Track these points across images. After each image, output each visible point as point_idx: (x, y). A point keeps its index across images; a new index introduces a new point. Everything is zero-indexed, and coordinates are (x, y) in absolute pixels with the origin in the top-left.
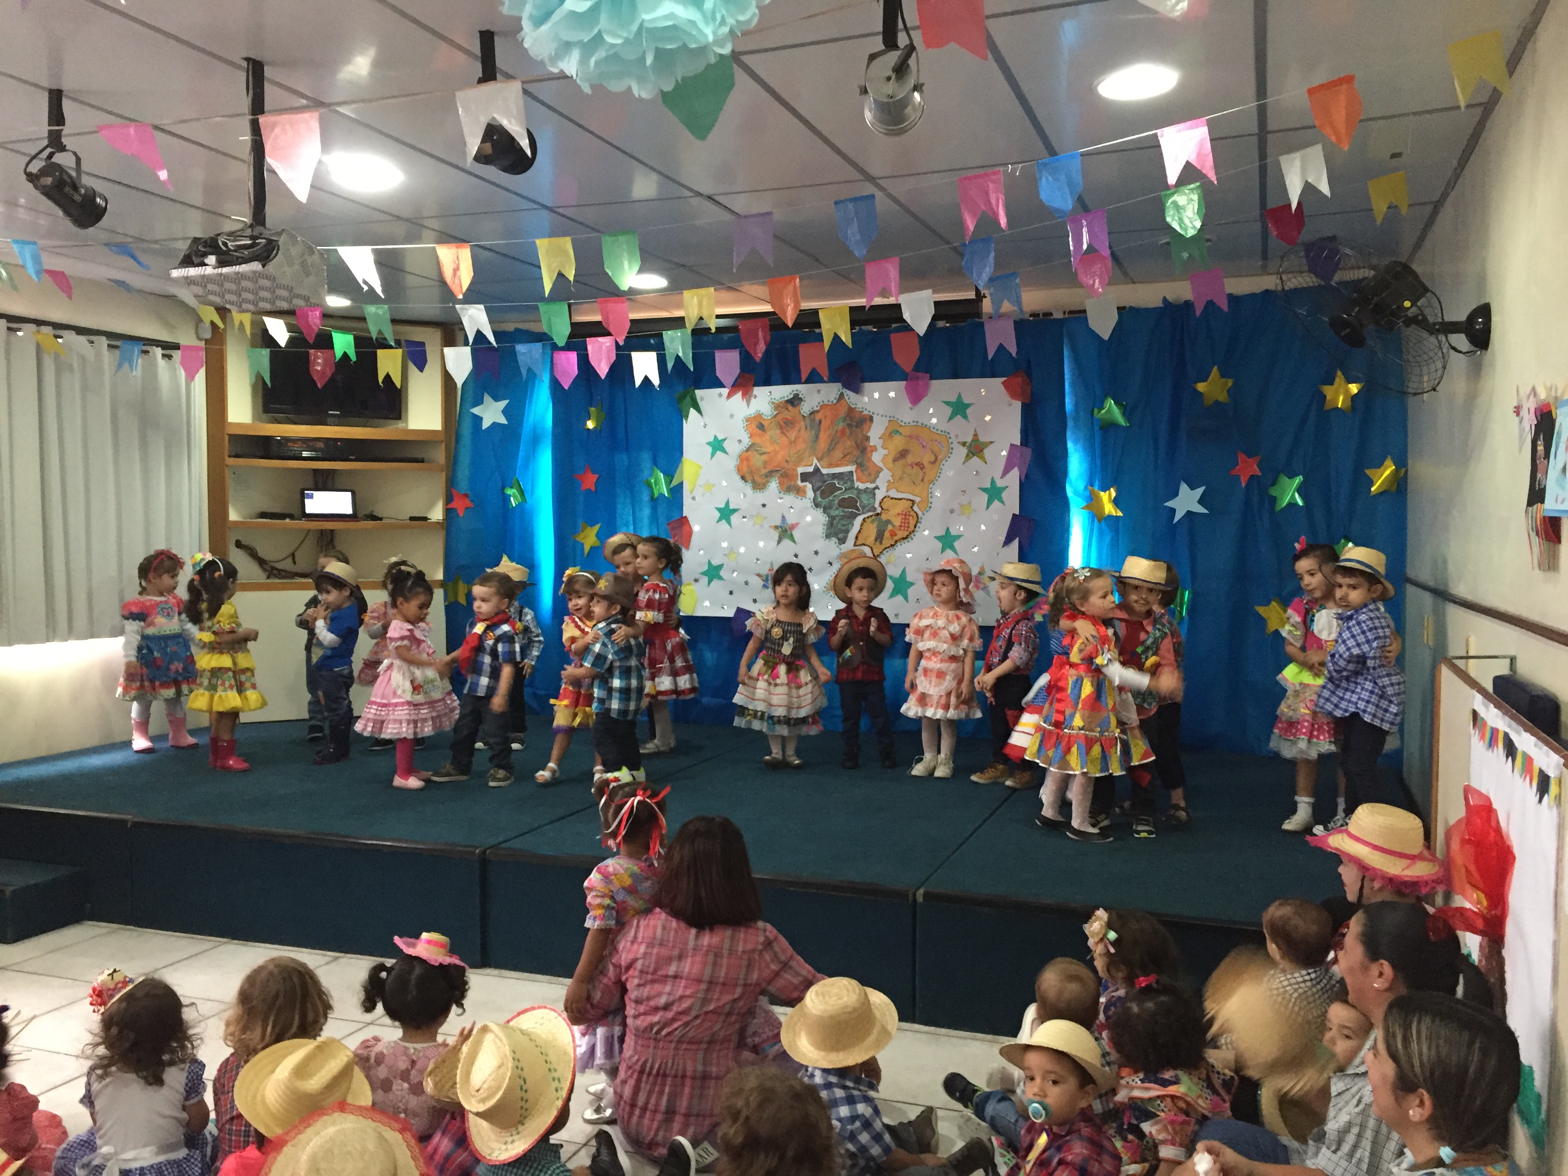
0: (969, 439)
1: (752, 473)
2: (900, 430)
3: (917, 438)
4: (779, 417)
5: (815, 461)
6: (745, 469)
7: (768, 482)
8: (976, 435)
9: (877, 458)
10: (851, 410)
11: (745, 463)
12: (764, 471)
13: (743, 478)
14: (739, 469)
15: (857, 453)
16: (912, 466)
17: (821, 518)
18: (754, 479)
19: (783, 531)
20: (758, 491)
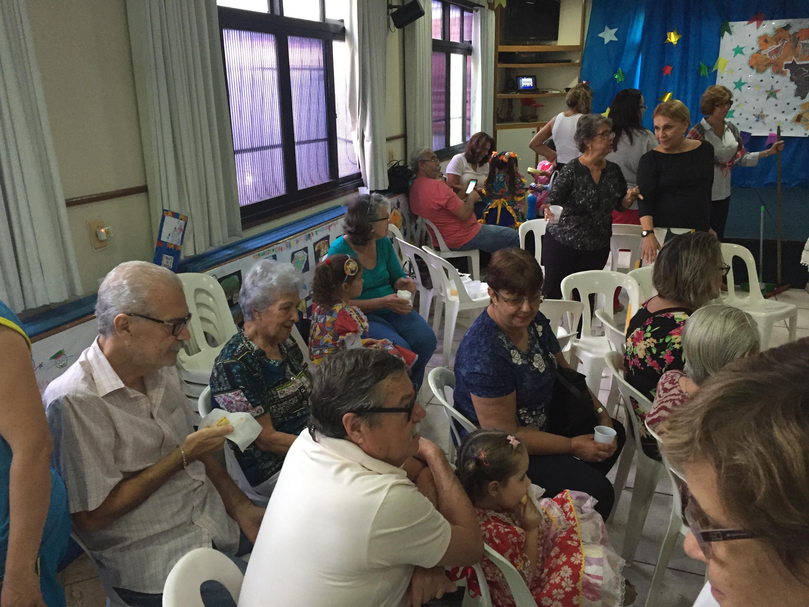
1: (757, 64)
4: (777, 36)
5: (794, 58)
6: (754, 62)
7: (766, 69)
11: (755, 59)
12: (765, 64)
13: (752, 67)
14: (750, 62)
17: (793, 86)
18: (758, 68)
19: (771, 93)
20: (759, 73)
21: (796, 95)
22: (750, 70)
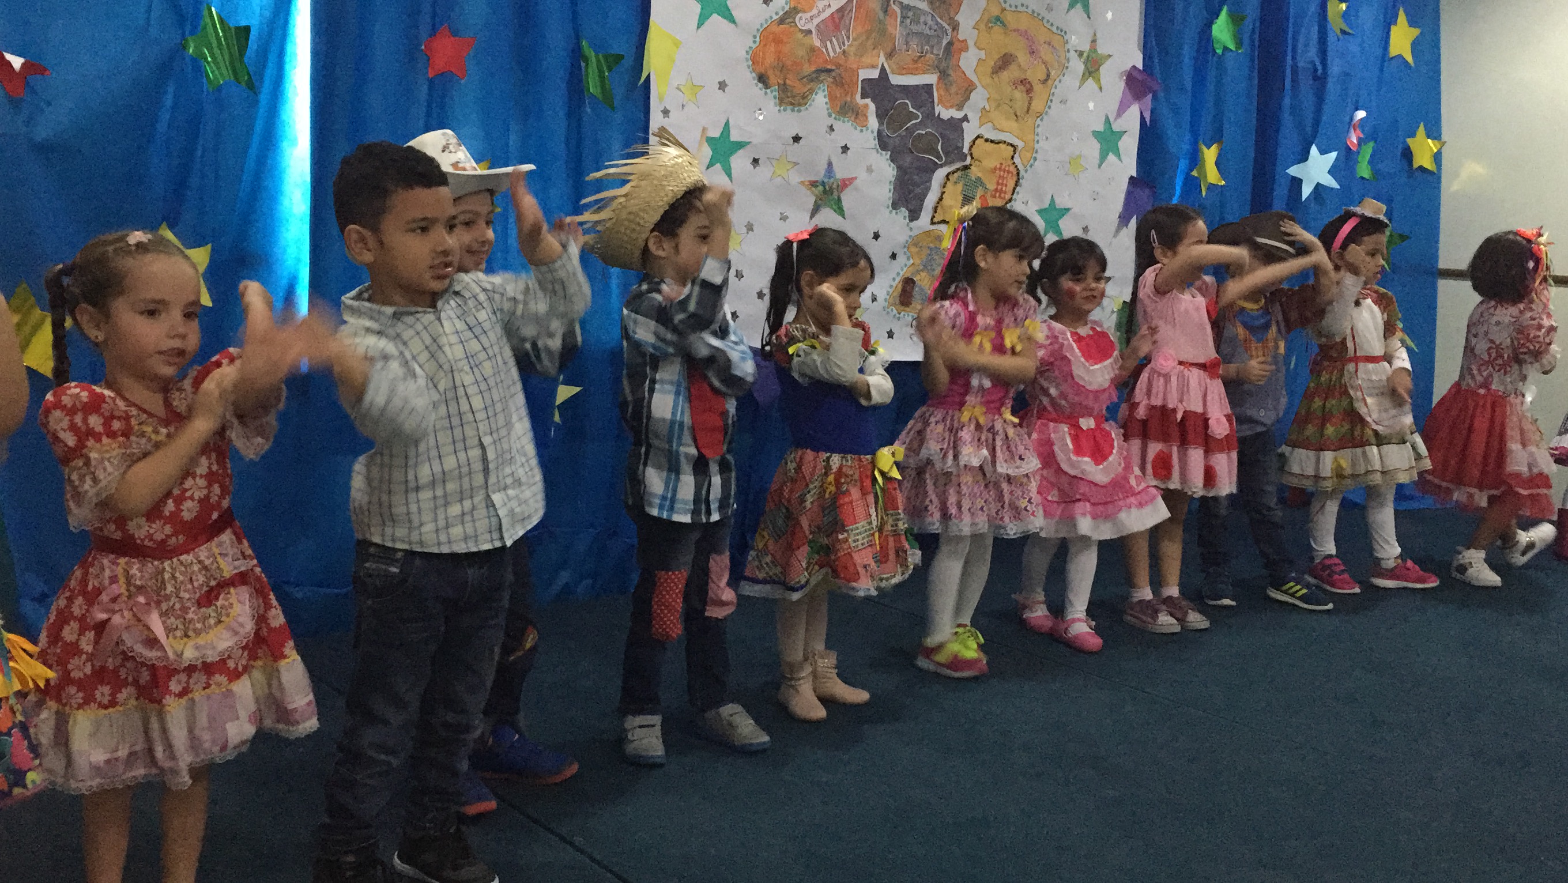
0: (1086, 47)
1: (783, 68)
2: (1003, 17)
5: (882, 59)
6: (770, 59)
7: (812, 91)
8: (1094, 41)
9: (969, 62)
11: (772, 48)
12: (808, 69)
13: (762, 79)
14: (755, 59)
16: (1015, 84)
17: (887, 170)
18: (785, 84)
19: (825, 191)
20: (789, 108)
21: (895, 206)
22: (757, 89)
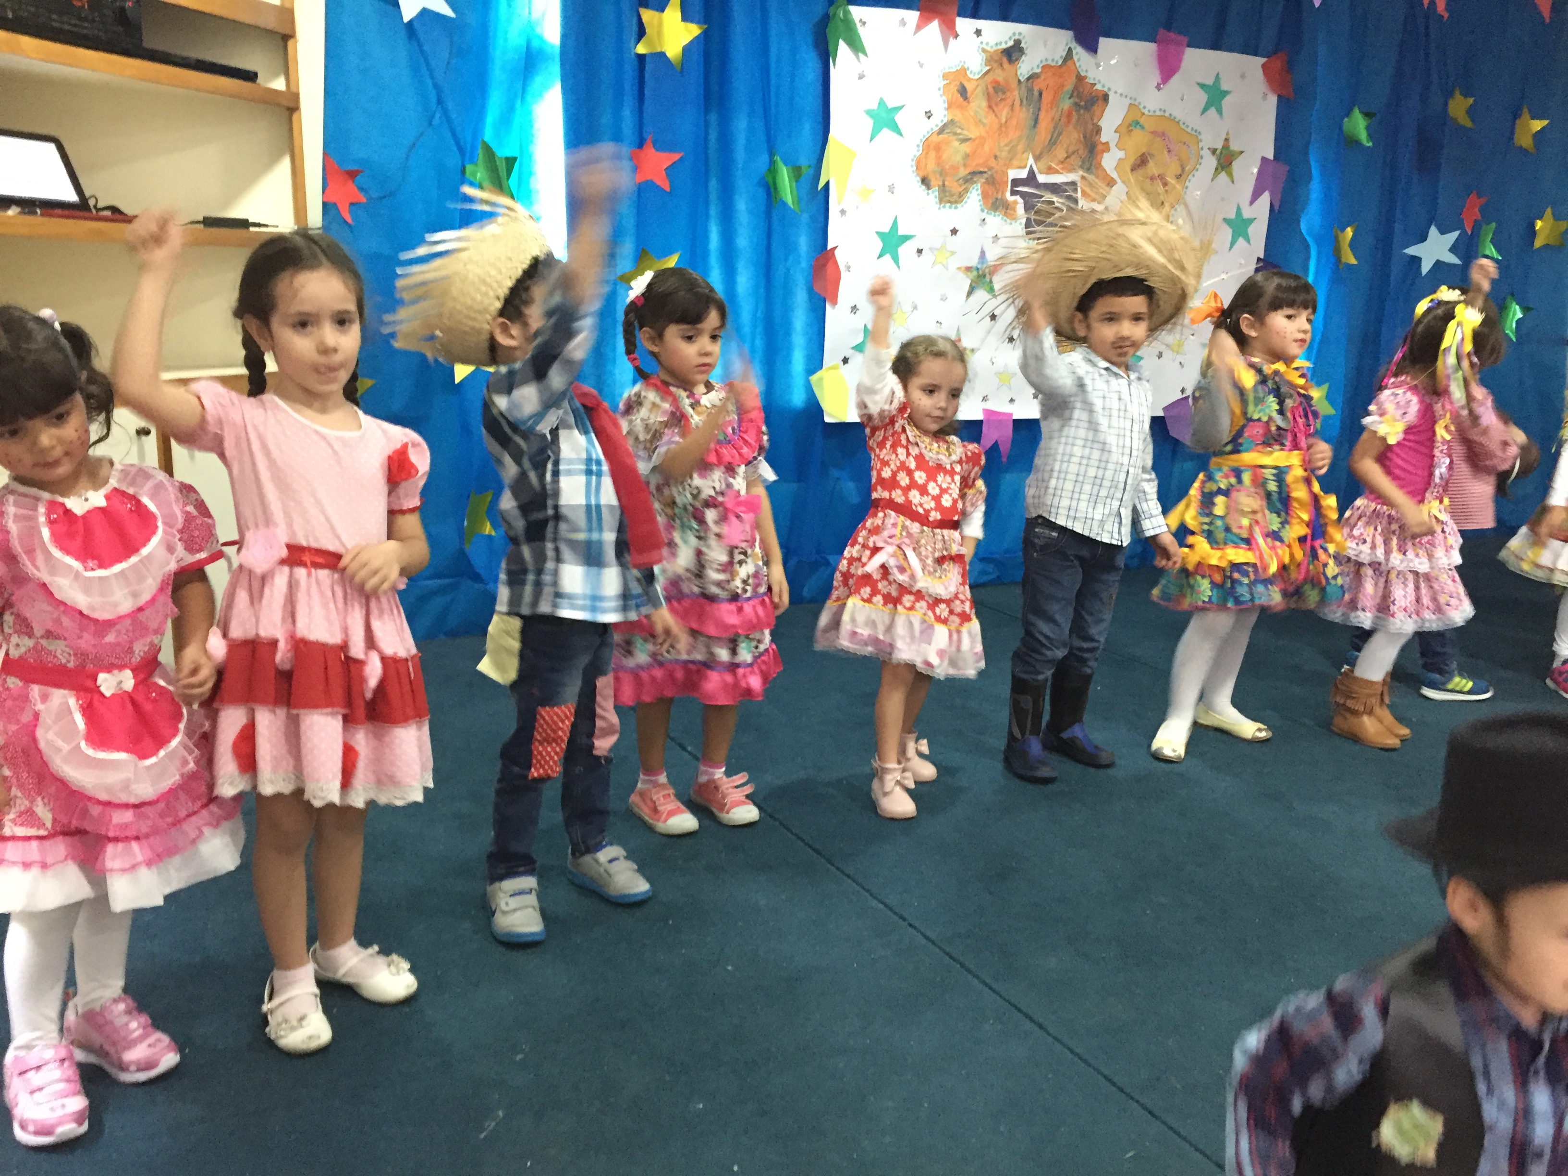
0: (1219, 145)
2: (1142, 121)
3: (1163, 135)
4: (990, 78)
5: (1031, 161)
6: (931, 166)
7: (966, 191)
8: (1227, 140)
9: (1109, 161)
10: (1080, 79)
13: (925, 181)
15: (1083, 152)
16: (1152, 179)
18: (944, 185)
19: (978, 276)
20: (948, 205)
